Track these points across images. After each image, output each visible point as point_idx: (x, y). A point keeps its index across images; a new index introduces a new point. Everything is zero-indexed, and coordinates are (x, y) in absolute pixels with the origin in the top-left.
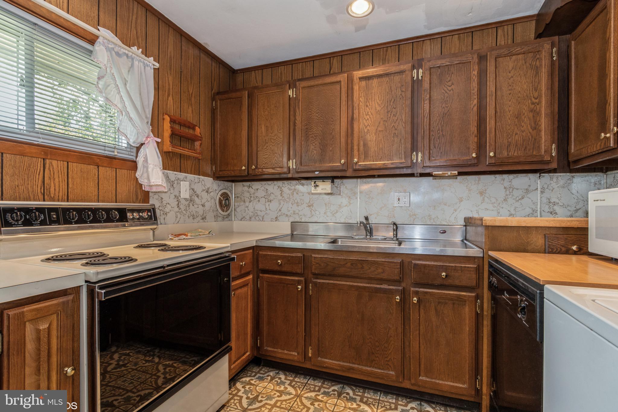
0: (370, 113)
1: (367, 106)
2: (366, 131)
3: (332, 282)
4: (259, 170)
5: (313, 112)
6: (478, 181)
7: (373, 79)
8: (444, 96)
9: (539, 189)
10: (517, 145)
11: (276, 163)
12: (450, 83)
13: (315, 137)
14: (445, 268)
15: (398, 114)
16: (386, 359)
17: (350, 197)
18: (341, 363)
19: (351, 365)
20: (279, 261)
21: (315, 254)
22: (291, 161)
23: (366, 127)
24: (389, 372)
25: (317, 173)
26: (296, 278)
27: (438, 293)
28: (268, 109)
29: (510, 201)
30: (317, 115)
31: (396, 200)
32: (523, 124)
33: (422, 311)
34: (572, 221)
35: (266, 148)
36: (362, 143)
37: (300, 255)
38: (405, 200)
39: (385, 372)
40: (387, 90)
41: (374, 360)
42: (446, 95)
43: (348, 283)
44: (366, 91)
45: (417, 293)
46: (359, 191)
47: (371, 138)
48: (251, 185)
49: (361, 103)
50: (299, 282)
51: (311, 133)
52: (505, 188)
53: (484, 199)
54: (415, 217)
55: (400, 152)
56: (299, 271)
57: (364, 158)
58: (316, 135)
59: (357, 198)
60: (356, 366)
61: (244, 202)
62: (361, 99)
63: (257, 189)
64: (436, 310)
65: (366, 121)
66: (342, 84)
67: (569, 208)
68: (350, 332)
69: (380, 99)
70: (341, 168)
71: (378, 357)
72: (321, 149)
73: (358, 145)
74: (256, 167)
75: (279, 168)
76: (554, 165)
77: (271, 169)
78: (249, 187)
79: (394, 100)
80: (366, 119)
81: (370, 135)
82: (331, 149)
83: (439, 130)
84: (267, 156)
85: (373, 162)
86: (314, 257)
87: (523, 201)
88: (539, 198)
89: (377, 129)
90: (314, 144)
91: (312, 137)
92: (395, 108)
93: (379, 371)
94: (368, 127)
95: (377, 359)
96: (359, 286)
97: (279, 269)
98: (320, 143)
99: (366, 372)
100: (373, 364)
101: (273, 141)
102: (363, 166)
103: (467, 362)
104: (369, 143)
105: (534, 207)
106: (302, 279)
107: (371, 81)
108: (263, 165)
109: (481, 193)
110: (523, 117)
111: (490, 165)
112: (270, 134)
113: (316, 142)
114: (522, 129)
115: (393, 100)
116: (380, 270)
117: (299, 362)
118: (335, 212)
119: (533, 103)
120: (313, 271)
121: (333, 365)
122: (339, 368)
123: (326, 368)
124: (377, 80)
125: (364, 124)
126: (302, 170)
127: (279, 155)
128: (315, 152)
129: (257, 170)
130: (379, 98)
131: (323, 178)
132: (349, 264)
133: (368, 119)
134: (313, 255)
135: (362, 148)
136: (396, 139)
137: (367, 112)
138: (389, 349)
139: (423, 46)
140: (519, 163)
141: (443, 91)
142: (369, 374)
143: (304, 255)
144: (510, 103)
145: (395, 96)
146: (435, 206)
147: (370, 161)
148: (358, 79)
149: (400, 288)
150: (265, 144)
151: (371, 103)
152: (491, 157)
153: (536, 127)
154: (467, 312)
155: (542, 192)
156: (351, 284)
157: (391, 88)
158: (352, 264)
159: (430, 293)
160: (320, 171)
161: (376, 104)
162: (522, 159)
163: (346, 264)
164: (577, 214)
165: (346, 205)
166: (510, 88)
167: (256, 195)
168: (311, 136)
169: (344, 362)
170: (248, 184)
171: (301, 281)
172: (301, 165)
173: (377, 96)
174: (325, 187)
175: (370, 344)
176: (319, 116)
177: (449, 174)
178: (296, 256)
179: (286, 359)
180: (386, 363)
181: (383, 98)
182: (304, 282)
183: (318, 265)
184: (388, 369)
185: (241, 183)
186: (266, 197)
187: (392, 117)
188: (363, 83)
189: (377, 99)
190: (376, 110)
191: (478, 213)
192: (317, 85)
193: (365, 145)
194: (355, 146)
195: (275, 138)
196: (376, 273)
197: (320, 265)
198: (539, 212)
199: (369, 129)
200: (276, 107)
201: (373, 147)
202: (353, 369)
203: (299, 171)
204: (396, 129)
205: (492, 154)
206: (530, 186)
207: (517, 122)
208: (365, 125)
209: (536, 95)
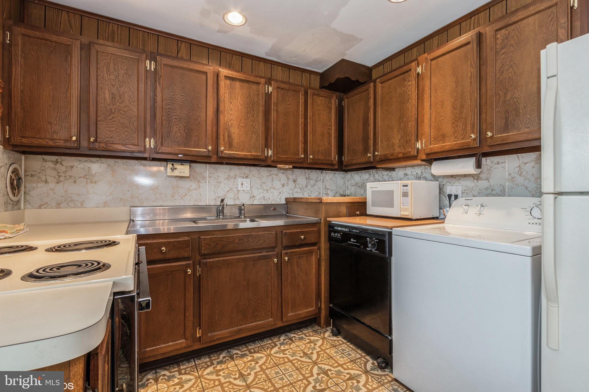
0: (233, 109)
1: (231, 103)
2: (230, 124)
3: (222, 259)
4: (101, 145)
5: (176, 93)
6: (293, 173)
7: (236, 81)
8: (285, 111)
9: (322, 180)
10: (322, 153)
11: (127, 139)
12: (288, 103)
13: (179, 119)
14: (303, 233)
15: (255, 116)
16: (266, 311)
17: (199, 181)
18: (231, 330)
19: (239, 327)
20: (163, 248)
21: (203, 235)
22: (147, 139)
23: (230, 121)
24: (268, 320)
25: (180, 156)
26: (184, 263)
27: (299, 251)
28: (115, 73)
29: (309, 187)
30: (182, 97)
31: (240, 185)
32: (324, 140)
33: (289, 265)
34: (356, 198)
35: (110, 119)
36: (227, 134)
37: (186, 238)
38: (247, 185)
39: (266, 321)
40: (247, 95)
41: (257, 315)
42: (286, 110)
43: (236, 257)
44: (230, 89)
45: (286, 254)
46: (208, 175)
47: (235, 131)
48: (60, 160)
49: (226, 99)
50: (187, 266)
51: (174, 114)
52: (306, 178)
53: (296, 186)
54: (254, 198)
55: (257, 146)
56: (186, 255)
57: (229, 148)
58: (180, 117)
59: (206, 182)
60: (244, 326)
61: (46, 182)
62: (226, 95)
63: (72, 167)
64: (297, 263)
65: (230, 115)
66: (209, 75)
67: (333, 191)
68: (238, 299)
69: (242, 100)
70: (206, 154)
71: (260, 312)
72: (186, 133)
73: (224, 135)
74: (96, 141)
75: (132, 145)
76: (336, 167)
77: (121, 145)
78: (57, 162)
79: (253, 104)
80: (230, 114)
81: (233, 129)
82: (197, 134)
83: (282, 135)
84: (114, 129)
85: (236, 152)
86: (204, 239)
87: (315, 187)
88: (322, 185)
89: (239, 125)
90: (177, 126)
91: (176, 119)
92: (253, 111)
93: (262, 322)
94: (232, 121)
95: (260, 313)
96: (246, 257)
97: (162, 257)
98: (184, 127)
99: (252, 327)
100: (257, 318)
101: (122, 112)
102: (228, 155)
103: (314, 292)
104: (233, 135)
105: (319, 191)
106: (191, 262)
107: (234, 82)
108: (107, 139)
109: (294, 181)
110: (325, 136)
111: (310, 163)
112: (118, 104)
113: (180, 125)
114: (324, 143)
115: (251, 104)
116: (262, 242)
117: (188, 347)
118: (184, 195)
119: (329, 129)
120: (202, 252)
121: (224, 335)
122: (229, 335)
123: (218, 339)
124: (239, 83)
125: (229, 117)
126: (164, 151)
127: (132, 130)
128: (179, 134)
129: (96, 144)
130: (240, 98)
131: (181, 161)
132: (237, 241)
133: (232, 114)
134: (202, 237)
135: (226, 138)
136: (253, 135)
137: (231, 108)
138: (268, 302)
139: (259, 65)
140: (323, 164)
141: (285, 107)
142: (254, 328)
143: (191, 238)
144: (319, 126)
145: (253, 101)
146: (267, 190)
147: (233, 151)
148: (224, 77)
149: (276, 252)
150: (109, 115)
151: (234, 101)
152: (310, 159)
153: (330, 143)
154: (314, 259)
155: (323, 182)
156: (239, 257)
157: (250, 93)
158: (240, 240)
159: (294, 252)
160: (184, 155)
161: (239, 103)
162: (325, 162)
163: (235, 240)
164: (336, 195)
165: (196, 189)
166: (319, 116)
167: (68, 174)
168: (175, 117)
169: (232, 327)
170: (54, 158)
171: (190, 264)
172: (162, 145)
173: (239, 97)
174: (183, 170)
175: (254, 304)
176: (184, 99)
177: (287, 167)
178: (183, 241)
179: (169, 352)
180: (266, 314)
181: (244, 100)
182: (192, 265)
183: (207, 246)
184: (268, 318)
185: (40, 156)
186: (87, 177)
187: (251, 117)
188: (228, 82)
189: (240, 99)
190: (238, 108)
191: (293, 195)
192: (182, 68)
193: (229, 136)
194: (221, 136)
195: (126, 109)
196: (259, 244)
197: (210, 245)
198: (321, 194)
199: (233, 123)
200: (127, 74)
201: (236, 140)
202: (241, 330)
203: (160, 151)
204: (253, 128)
205: (311, 157)
206: (317, 178)
207: (322, 138)
208: (229, 119)
209: (330, 124)
